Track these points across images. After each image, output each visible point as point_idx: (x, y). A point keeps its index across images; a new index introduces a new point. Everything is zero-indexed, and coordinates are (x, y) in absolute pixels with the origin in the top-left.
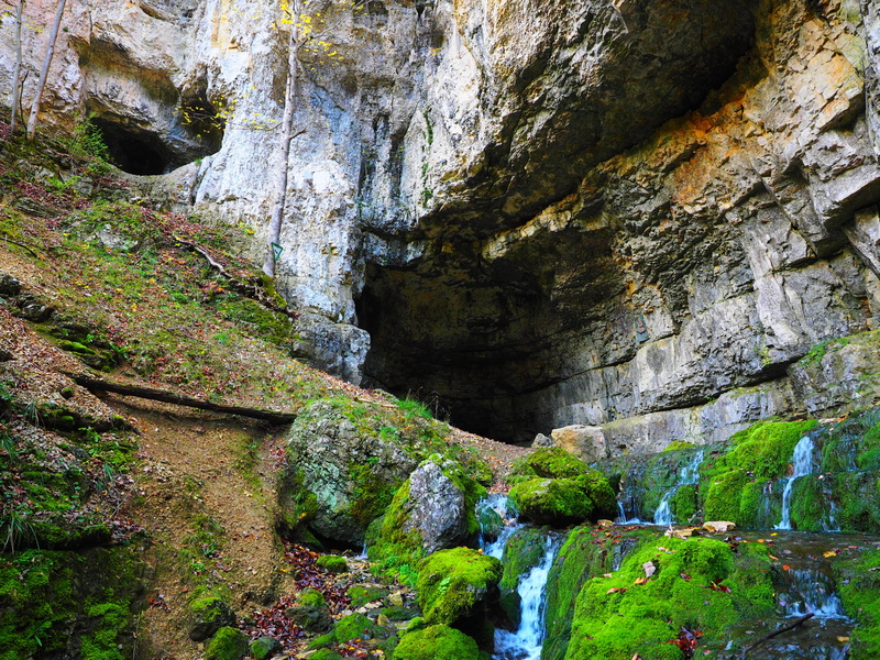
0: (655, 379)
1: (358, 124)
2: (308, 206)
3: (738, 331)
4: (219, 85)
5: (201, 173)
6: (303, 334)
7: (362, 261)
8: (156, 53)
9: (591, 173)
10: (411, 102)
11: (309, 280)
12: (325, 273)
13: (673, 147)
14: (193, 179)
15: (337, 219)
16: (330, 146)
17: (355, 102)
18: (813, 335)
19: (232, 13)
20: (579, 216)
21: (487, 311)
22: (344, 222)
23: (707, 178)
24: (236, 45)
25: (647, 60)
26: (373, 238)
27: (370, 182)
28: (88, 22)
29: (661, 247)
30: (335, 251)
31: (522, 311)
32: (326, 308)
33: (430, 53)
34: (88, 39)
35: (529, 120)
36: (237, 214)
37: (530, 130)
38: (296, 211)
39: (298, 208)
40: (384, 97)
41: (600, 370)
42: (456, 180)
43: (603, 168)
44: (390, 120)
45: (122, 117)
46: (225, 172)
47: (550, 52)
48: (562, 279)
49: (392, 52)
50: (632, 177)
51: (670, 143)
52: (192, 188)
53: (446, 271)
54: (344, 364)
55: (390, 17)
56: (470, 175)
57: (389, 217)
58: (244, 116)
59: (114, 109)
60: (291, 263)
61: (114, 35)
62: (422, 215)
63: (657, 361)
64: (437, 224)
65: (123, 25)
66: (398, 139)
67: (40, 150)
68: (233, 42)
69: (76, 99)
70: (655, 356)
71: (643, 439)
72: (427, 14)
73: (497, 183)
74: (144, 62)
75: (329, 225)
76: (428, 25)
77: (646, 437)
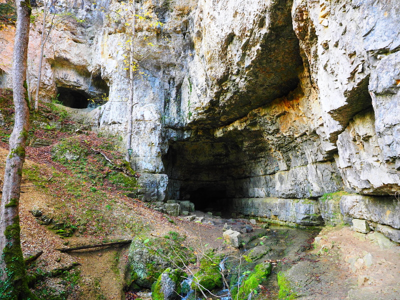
0: (281, 187)
1: (162, 83)
2: (142, 127)
3: (303, 180)
4: (106, 74)
5: (101, 113)
6: (141, 184)
7: (166, 141)
8: (80, 59)
9: (250, 113)
10: (183, 73)
11: (144, 158)
12: (150, 154)
13: (278, 110)
14: (99, 116)
15: (154, 132)
16: (151, 94)
17: (161, 73)
18: (325, 188)
19: (108, 42)
20: (249, 125)
21: (220, 151)
22: (156, 132)
23: (289, 125)
24: (111, 56)
25: (262, 86)
26: (170, 130)
27: (168, 107)
28: (53, 51)
29: (278, 141)
30: (153, 145)
31: (234, 151)
32: (151, 169)
33: (189, 52)
34: (53, 58)
35: (225, 94)
36: (116, 130)
37: (225, 97)
38: (138, 130)
39: (139, 129)
40: (172, 71)
41: (264, 176)
42: (200, 110)
43: (255, 111)
44: (175, 80)
45: (70, 86)
46: (111, 111)
47: (228, 75)
48: (246, 144)
49: (174, 53)
50: (265, 117)
51: (277, 108)
52: (98, 120)
53: (201, 140)
54: (158, 191)
55: (172, 39)
56: (205, 109)
57: (176, 122)
58: (116, 86)
59: (66, 83)
60: (137, 151)
61: (63, 55)
62: (188, 123)
63: (281, 180)
64: (195, 125)
65: (66, 50)
66: (179, 88)
67: (41, 114)
68: (110, 55)
69: (51, 83)
70: (281, 178)
71: (277, 209)
72: (187, 36)
73: (216, 112)
74: (76, 63)
75: (151, 134)
76: (188, 41)
77: (278, 208)
